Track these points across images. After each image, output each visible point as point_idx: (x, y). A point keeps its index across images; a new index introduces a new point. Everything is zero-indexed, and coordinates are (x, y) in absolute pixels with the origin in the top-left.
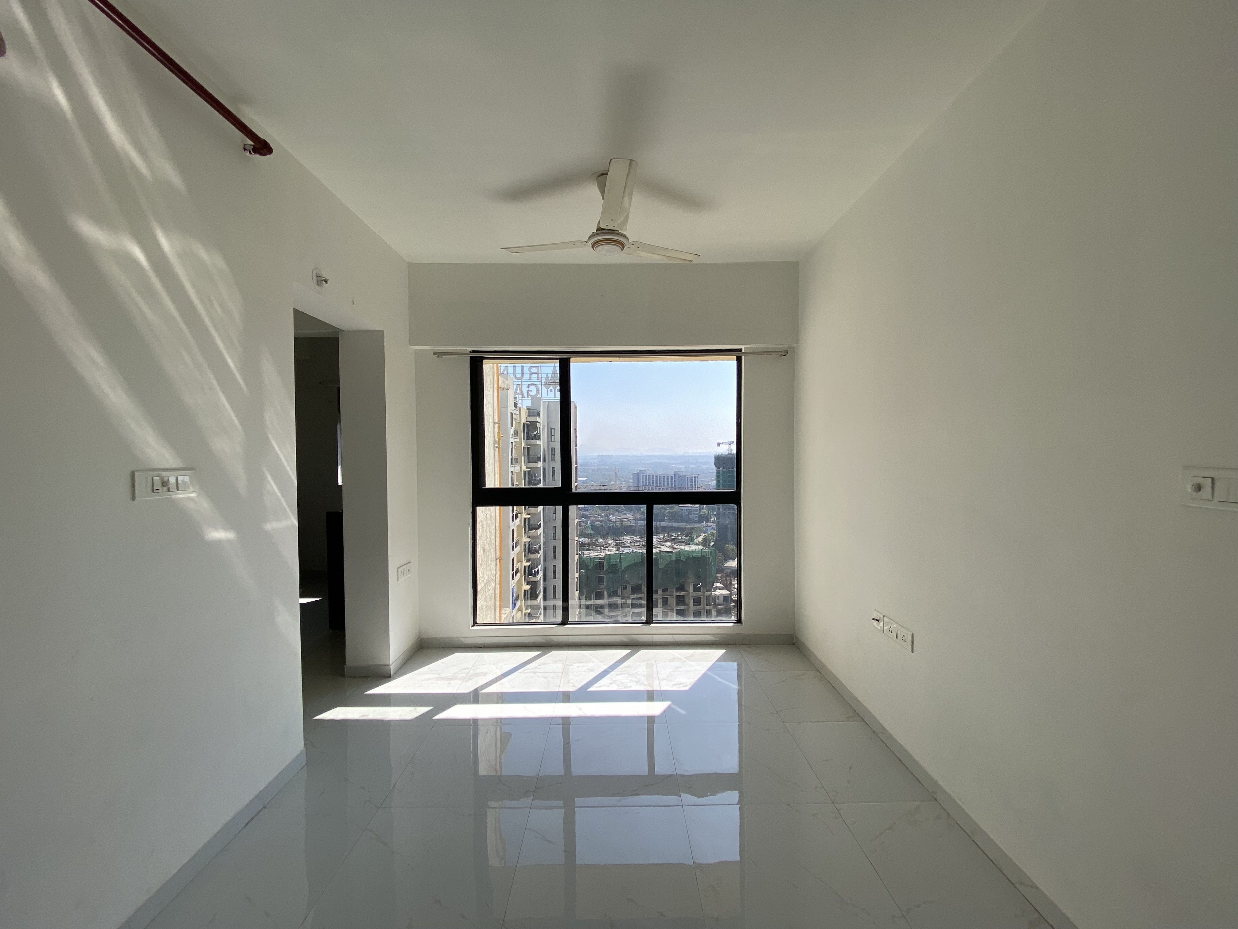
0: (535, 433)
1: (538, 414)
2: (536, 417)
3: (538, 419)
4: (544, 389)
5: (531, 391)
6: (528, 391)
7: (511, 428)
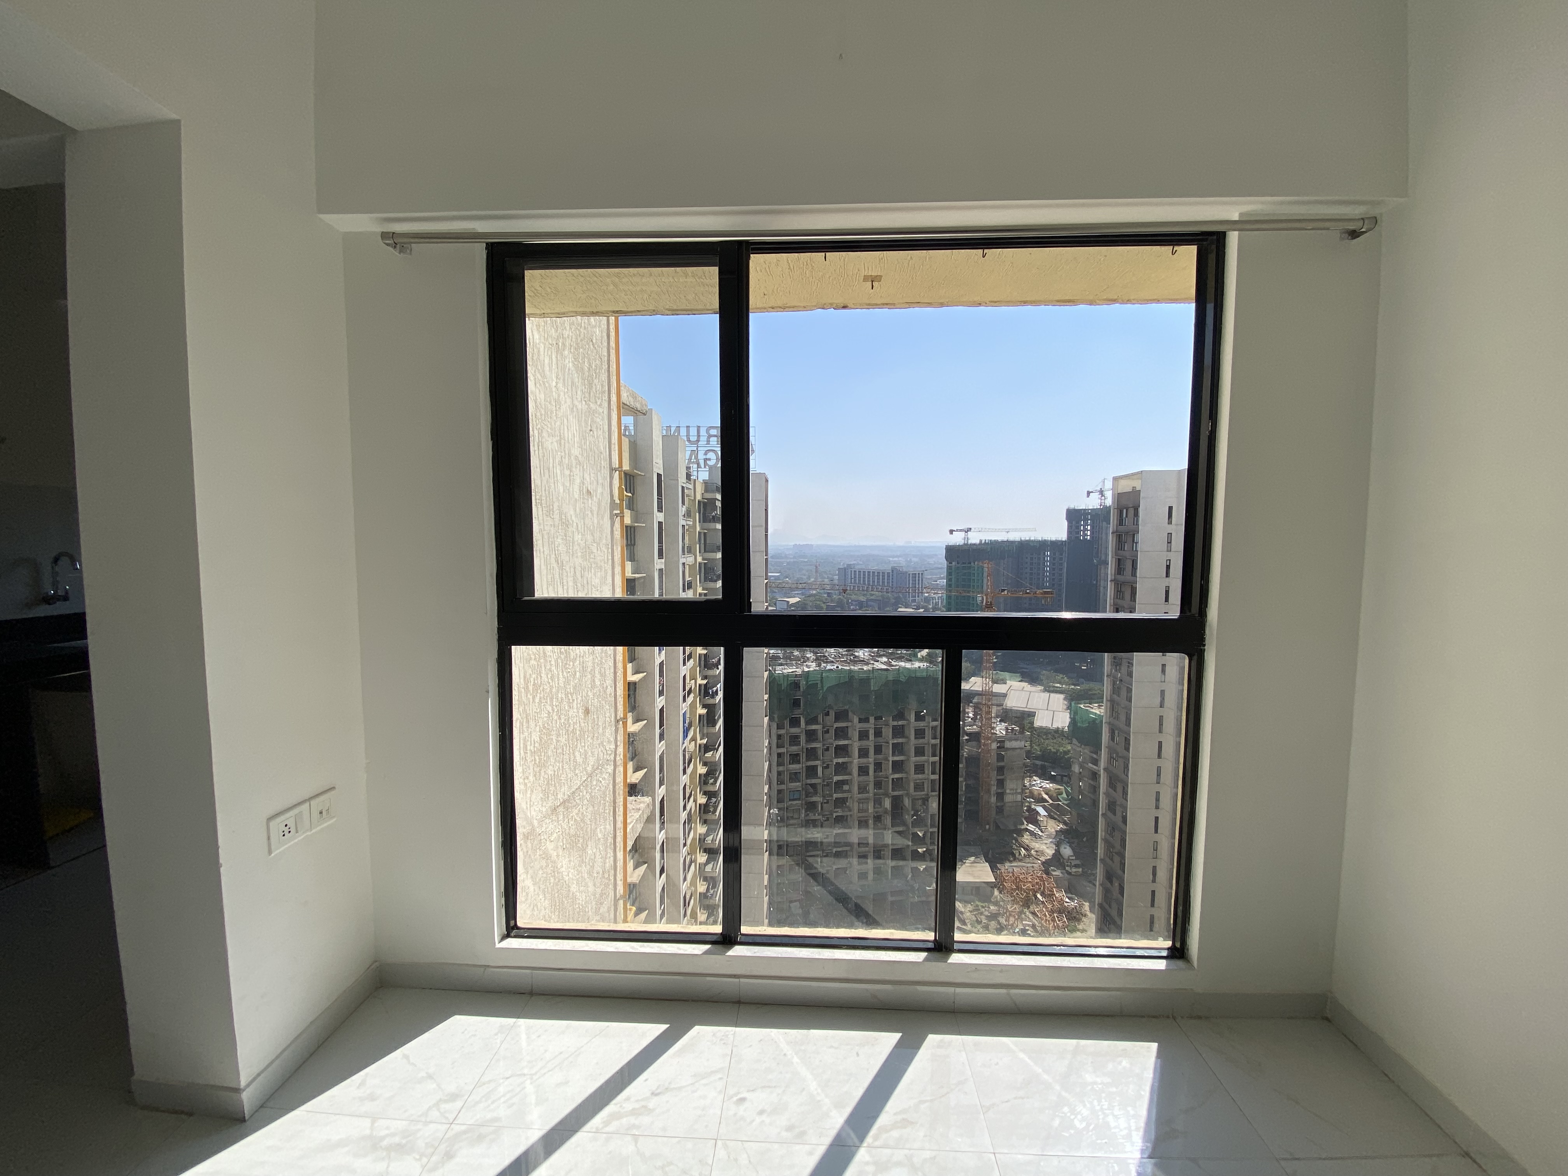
5: (710, 459)
7: (682, 506)
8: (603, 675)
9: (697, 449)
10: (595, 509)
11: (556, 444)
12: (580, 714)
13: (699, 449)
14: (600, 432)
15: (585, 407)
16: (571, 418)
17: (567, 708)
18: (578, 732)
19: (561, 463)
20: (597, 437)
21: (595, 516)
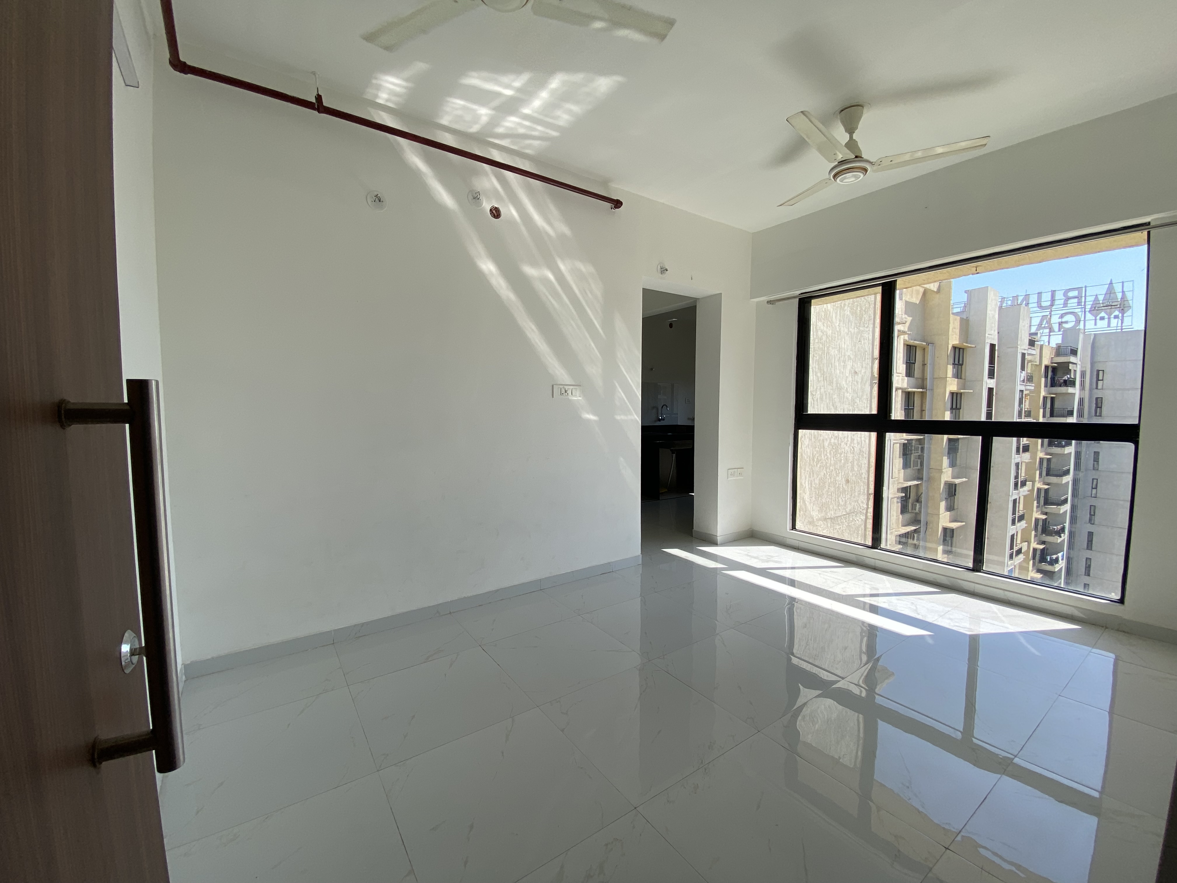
0: (1066, 378)
1: (1074, 352)
2: (1070, 356)
3: (1072, 359)
4: (1089, 316)
5: (1066, 322)
6: (1060, 324)
7: (1021, 372)
8: (860, 466)
9: (1050, 313)
10: (860, 381)
11: (837, 352)
12: (843, 481)
13: (1053, 313)
14: (866, 341)
15: (856, 330)
16: (847, 338)
17: (835, 475)
18: (841, 490)
19: (839, 360)
20: (864, 344)
21: (859, 384)
